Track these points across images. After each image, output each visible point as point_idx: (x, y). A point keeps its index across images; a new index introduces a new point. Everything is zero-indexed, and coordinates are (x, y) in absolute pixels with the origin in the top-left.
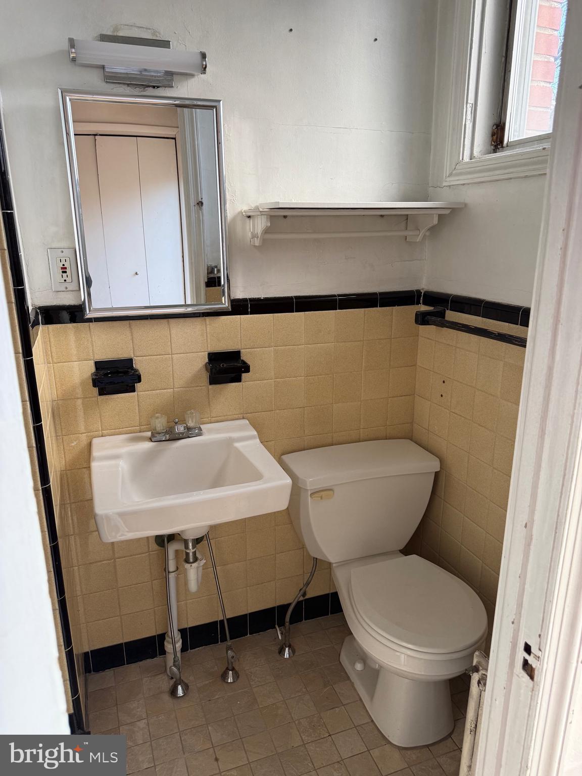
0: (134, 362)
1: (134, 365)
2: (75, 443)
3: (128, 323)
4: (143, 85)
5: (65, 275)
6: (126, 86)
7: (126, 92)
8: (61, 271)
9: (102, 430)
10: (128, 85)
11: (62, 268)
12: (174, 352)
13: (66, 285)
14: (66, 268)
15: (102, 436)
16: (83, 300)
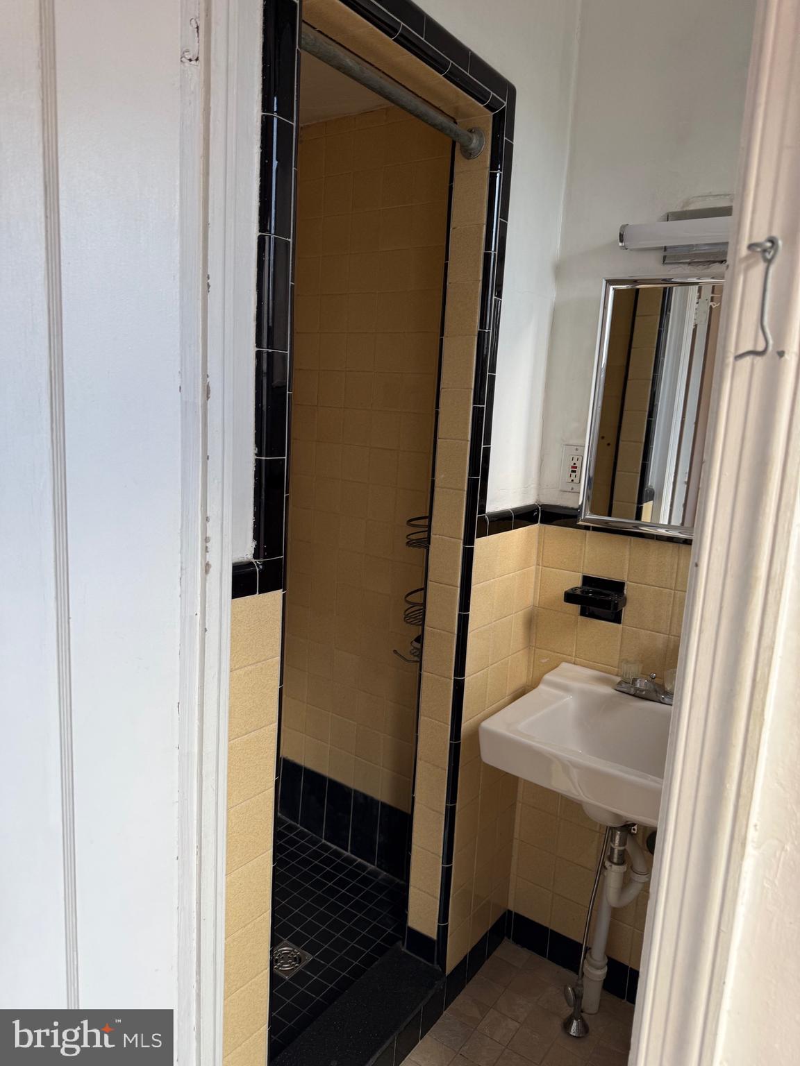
0: (626, 588)
1: (625, 591)
2: (546, 660)
3: (629, 540)
4: (708, 261)
5: (573, 474)
6: (687, 265)
7: (685, 272)
8: (571, 469)
9: (576, 656)
10: (689, 263)
11: (573, 467)
12: (678, 588)
13: (572, 485)
14: (576, 467)
15: (574, 664)
16: (580, 503)
